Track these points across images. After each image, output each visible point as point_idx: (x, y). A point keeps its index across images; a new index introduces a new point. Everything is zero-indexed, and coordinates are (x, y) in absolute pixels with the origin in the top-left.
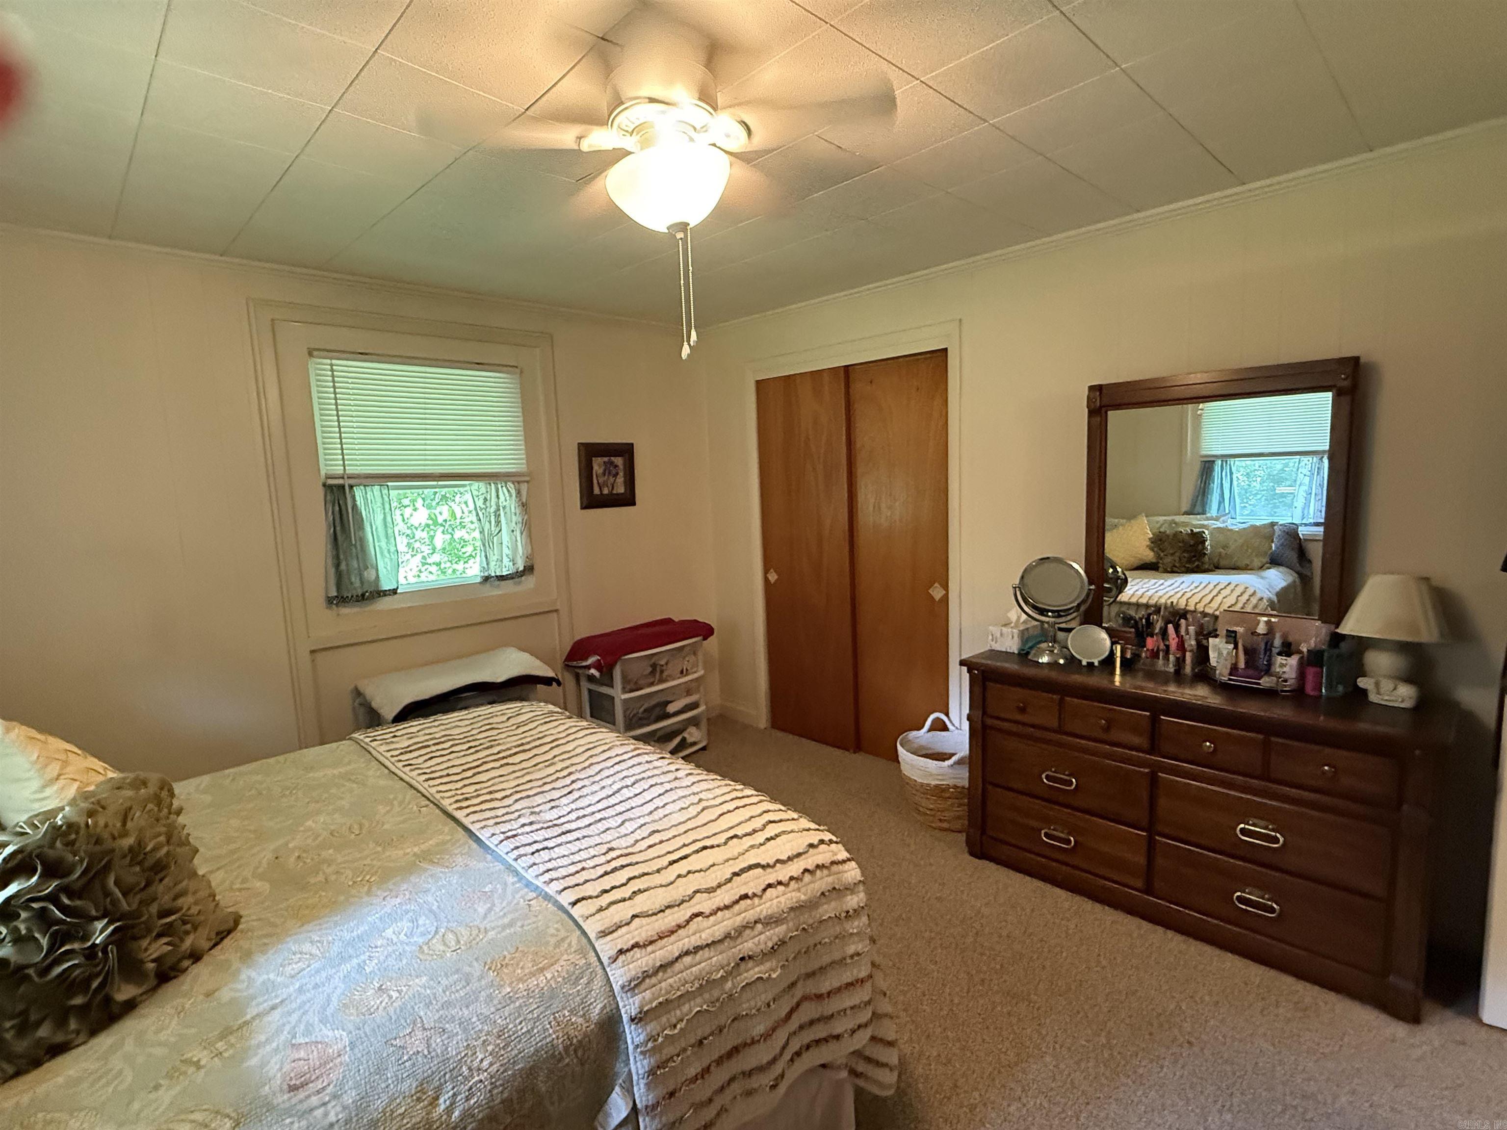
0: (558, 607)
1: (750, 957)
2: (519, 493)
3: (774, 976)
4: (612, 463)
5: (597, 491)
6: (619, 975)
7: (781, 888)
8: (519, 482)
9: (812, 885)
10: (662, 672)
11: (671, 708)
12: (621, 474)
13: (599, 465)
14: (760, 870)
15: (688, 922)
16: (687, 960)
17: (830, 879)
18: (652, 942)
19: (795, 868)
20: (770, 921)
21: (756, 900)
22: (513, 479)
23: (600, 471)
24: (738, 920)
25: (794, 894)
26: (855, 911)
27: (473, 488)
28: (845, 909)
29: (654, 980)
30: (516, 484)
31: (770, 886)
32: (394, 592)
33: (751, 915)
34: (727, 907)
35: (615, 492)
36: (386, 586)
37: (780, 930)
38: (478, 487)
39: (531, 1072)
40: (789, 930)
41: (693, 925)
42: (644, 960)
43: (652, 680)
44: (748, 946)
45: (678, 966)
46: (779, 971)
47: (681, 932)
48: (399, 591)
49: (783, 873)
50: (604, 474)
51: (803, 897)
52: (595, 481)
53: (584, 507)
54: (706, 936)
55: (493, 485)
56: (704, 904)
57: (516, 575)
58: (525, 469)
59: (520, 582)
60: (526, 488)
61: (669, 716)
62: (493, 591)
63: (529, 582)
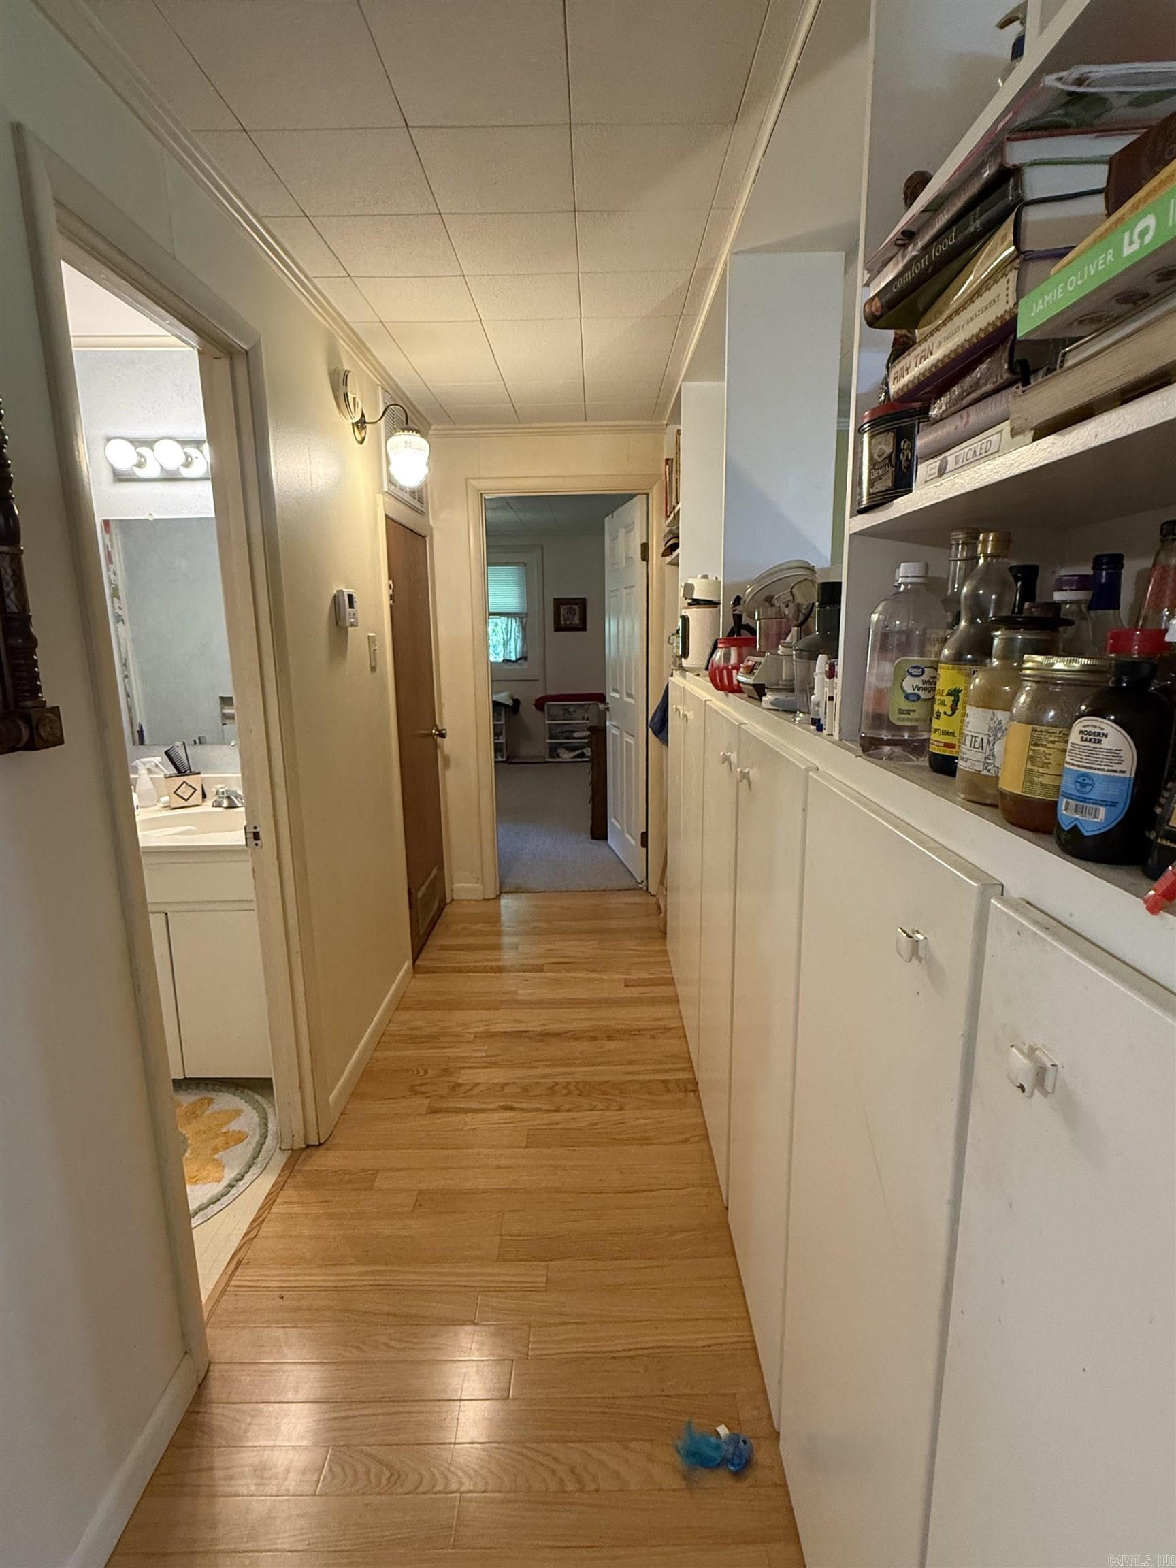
0: (538, 679)
2: (522, 622)
4: (571, 609)
5: (563, 622)
8: (522, 618)
10: (571, 715)
11: (576, 735)
12: (578, 614)
13: (565, 610)
22: (519, 616)
23: (566, 612)
27: (502, 619)
30: (520, 618)
35: (574, 623)
38: (504, 619)
43: (566, 718)
50: (567, 614)
52: (562, 617)
53: (556, 630)
55: (510, 618)
57: (517, 660)
58: (525, 611)
59: (521, 664)
60: (525, 620)
61: (575, 738)
62: (507, 667)
63: (525, 665)
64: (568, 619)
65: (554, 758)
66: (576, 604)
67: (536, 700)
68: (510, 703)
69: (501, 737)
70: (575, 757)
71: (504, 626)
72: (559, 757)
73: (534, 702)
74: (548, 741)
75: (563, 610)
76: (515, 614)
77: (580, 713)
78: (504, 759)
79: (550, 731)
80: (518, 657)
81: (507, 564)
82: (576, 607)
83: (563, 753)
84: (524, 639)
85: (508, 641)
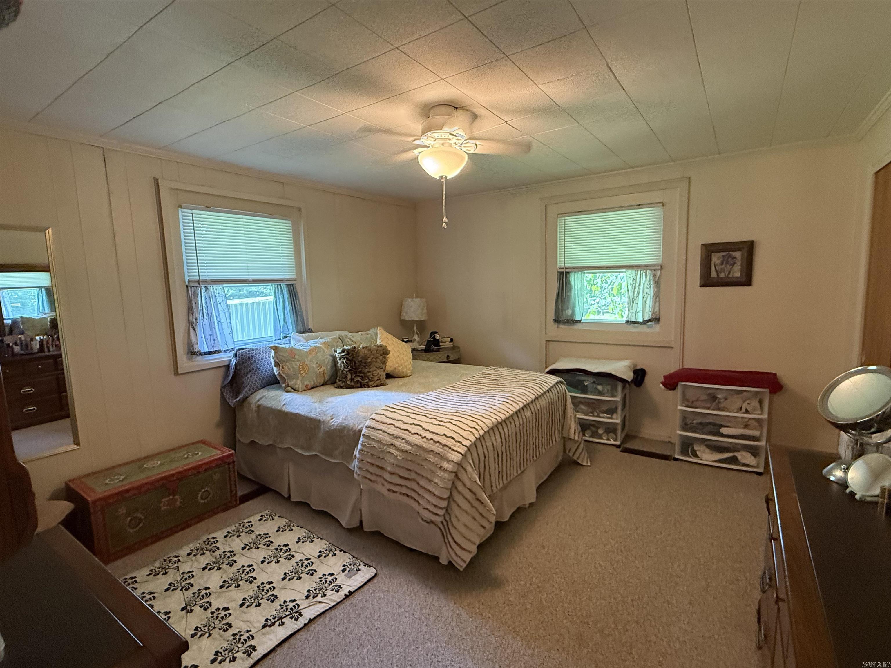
0: (673, 346)
1: (395, 446)
2: (654, 276)
3: (398, 457)
4: (730, 256)
5: (714, 274)
6: (368, 423)
7: (420, 437)
8: (655, 270)
9: (431, 446)
10: (719, 402)
11: (724, 431)
12: (739, 263)
13: (718, 259)
14: (421, 428)
15: (389, 424)
16: (381, 432)
17: (442, 450)
18: (378, 421)
19: (429, 436)
20: (407, 442)
21: (410, 434)
22: (651, 268)
23: (719, 262)
24: (400, 435)
25: (422, 442)
26: (444, 469)
27: (628, 273)
28: (441, 464)
29: (371, 430)
30: (653, 271)
31: (417, 434)
32: (580, 321)
33: (404, 436)
34: (400, 428)
35: (731, 276)
36: (578, 318)
37: (408, 448)
38: (631, 273)
39: (345, 428)
40: (411, 450)
41: (390, 426)
42: (374, 424)
43: (709, 406)
44: (397, 443)
45: (378, 431)
46: (401, 458)
47: (386, 425)
48: (582, 321)
49: (424, 434)
50: (722, 264)
51: (424, 446)
52: (713, 268)
53: (702, 286)
54: (389, 431)
55: (639, 271)
56: (397, 424)
57: (645, 322)
58: (660, 262)
59: (651, 327)
60: (658, 273)
61: (723, 435)
62: (632, 329)
63: (656, 328)
64: (723, 270)
65: (688, 456)
66: (739, 250)
67: (665, 377)
68: (629, 376)
69: (614, 416)
70: (720, 461)
71: (631, 281)
72: (696, 456)
73: (663, 380)
74: (679, 432)
75: (716, 259)
76: (646, 266)
77: (737, 402)
78: (618, 443)
79: (684, 418)
80: (646, 318)
81: (639, 206)
82: (737, 255)
83: (704, 452)
84: (657, 296)
85: (634, 299)
